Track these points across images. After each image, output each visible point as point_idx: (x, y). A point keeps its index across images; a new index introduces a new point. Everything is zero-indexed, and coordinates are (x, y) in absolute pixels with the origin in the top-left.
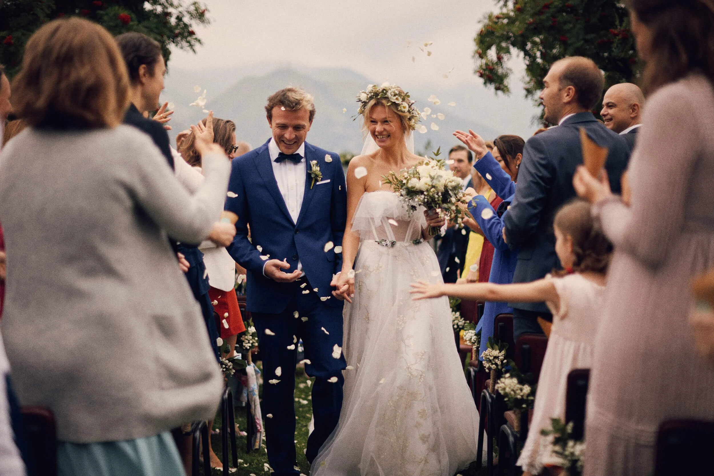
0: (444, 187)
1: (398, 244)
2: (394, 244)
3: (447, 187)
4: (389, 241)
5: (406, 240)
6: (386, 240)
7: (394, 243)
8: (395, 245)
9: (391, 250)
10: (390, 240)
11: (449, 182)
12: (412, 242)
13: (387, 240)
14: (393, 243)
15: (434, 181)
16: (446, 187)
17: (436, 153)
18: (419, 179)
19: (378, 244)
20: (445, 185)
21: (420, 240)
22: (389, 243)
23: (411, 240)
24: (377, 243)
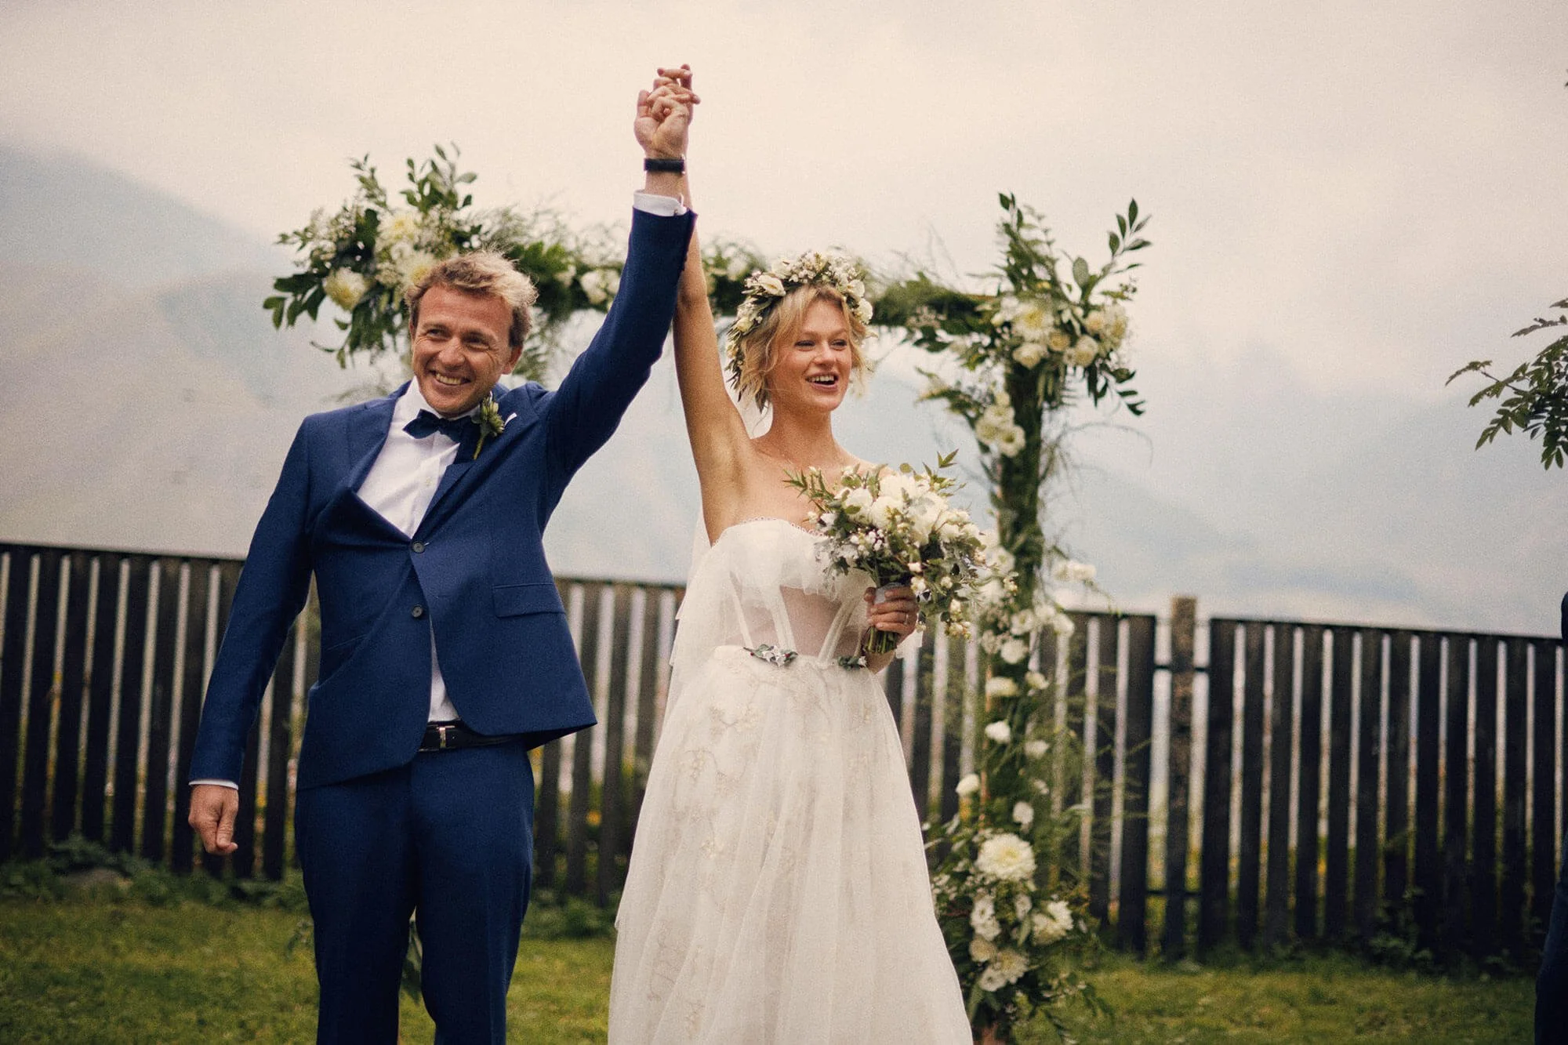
0: (930, 532)
1: (801, 661)
2: (791, 660)
3: (939, 534)
4: (779, 650)
5: (821, 654)
6: (773, 647)
7: (791, 657)
8: (794, 663)
9: (781, 674)
10: (784, 648)
11: (947, 522)
12: (836, 661)
13: (775, 647)
14: (790, 655)
15: (911, 509)
16: (934, 535)
17: (944, 459)
18: (876, 495)
19: (752, 654)
20: (933, 528)
21: (857, 660)
22: (779, 654)
23: (835, 657)
24: (749, 653)
